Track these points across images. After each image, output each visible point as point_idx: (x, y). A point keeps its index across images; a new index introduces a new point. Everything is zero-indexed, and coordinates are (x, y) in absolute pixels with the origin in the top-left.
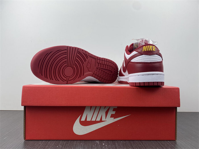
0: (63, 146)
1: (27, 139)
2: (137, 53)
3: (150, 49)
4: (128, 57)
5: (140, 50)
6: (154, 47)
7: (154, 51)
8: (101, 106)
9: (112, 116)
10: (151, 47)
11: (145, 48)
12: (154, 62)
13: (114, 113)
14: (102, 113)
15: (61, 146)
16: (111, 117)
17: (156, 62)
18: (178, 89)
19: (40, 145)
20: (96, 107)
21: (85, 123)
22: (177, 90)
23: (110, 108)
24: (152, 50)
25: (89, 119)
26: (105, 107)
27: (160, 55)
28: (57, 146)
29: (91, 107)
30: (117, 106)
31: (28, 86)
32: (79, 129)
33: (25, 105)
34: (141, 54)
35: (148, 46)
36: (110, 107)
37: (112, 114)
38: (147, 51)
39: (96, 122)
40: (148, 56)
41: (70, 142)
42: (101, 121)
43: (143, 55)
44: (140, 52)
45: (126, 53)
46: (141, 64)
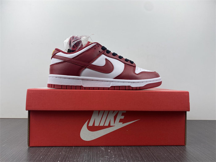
0: (66, 153)
1: (30, 146)
8: (110, 110)
9: (121, 121)
13: (123, 117)
14: (111, 118)
15: (64, 153)
16: (119, 122)
18: (188, 93)
19: (41, 152)
20: (104, 111)
21: (93, 129)
22: (186, 94)
23: (119, 113)
25: (97, 124)
26: (114, 111)
28: (60, 152)
29: (99, 111)
30: (126, 110)
31: (33, 89)
32: (86, 135)
33: (30, 110)
36: (119, 111)
37: (120, 119)
39: (104, 127)
41: (74, 148)
42: (109, 126)
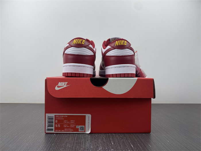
2: (110, 47)
3: (121, 43)
4: (104, 51)
5: (113, 45)
6: (125, 41)
7: (125, 45)
10: (123, 41)
11: (117, 43)
12: (125, 56)
17: (127, 56)
24: (123, 44)
27: (132, 49)
34: (114, 48)
35: (120, 41)
38: (118, 46)
40: (120, 50)
43: (116, 50)
44: (113, 46)
45: (102, 48)
46: (114, 57)
